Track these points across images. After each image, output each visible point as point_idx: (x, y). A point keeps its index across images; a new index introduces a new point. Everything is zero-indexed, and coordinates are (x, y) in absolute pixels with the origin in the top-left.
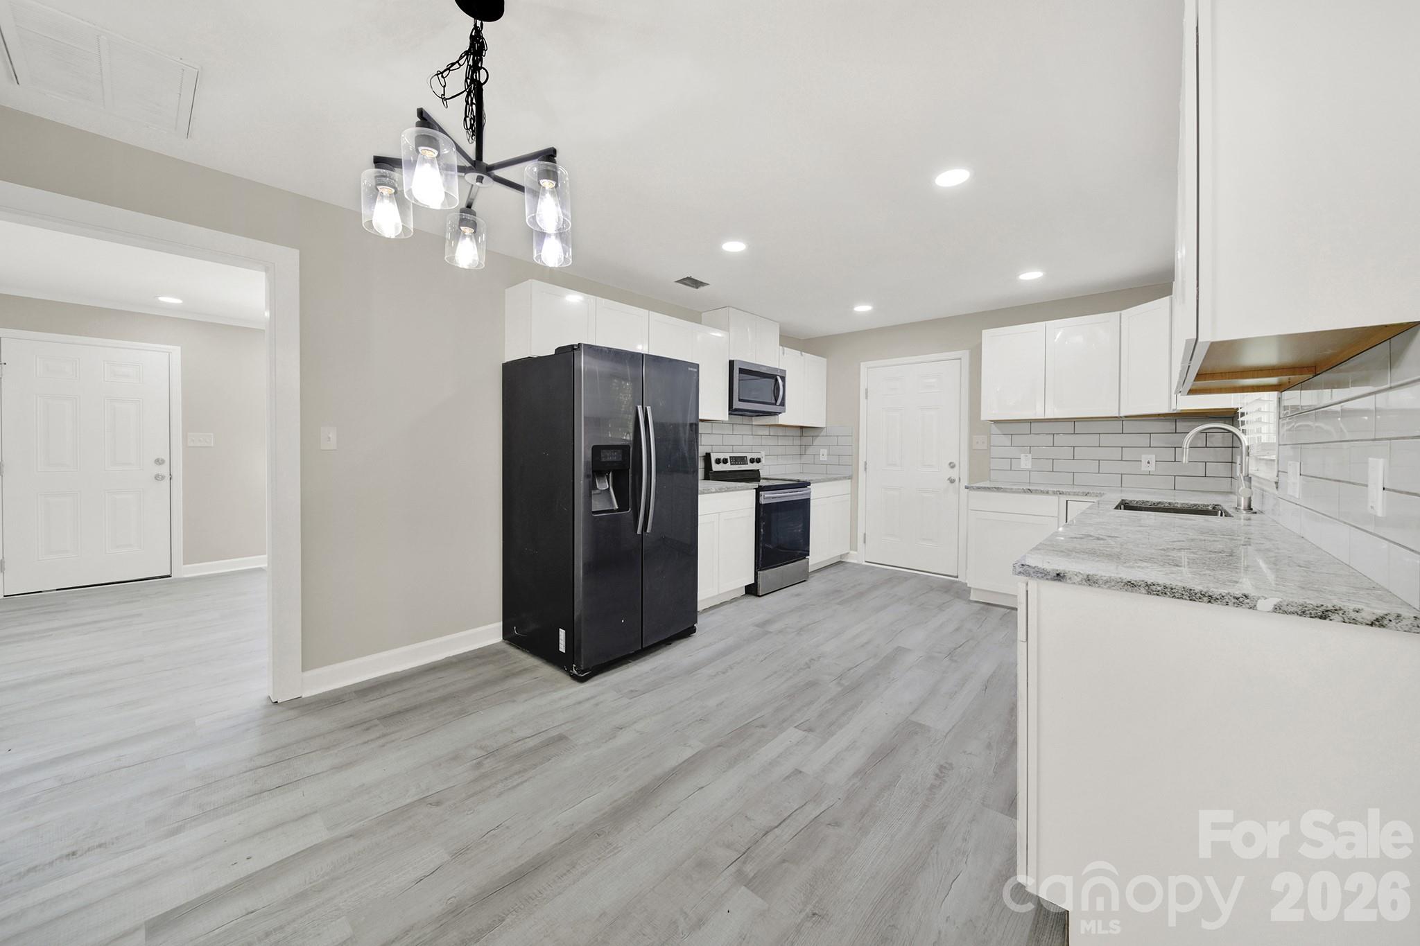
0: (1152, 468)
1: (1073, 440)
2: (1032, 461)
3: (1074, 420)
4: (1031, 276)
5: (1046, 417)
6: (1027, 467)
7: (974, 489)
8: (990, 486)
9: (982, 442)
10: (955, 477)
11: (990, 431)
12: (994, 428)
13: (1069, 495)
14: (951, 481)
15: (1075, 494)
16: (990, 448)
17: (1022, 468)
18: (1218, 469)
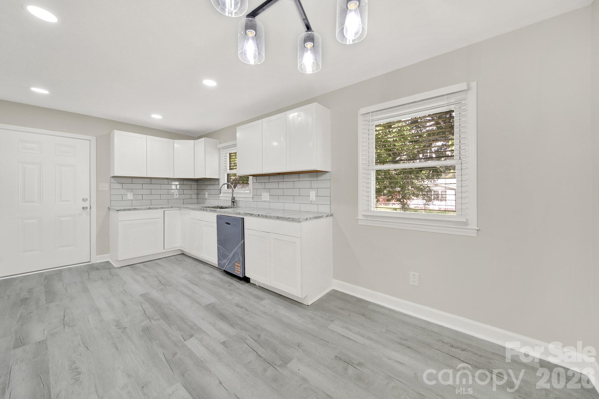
0: (177, 197)
1: (151, 186)
2: (133, 196)
3: (151, 178)
4: (157, 117)
5: (147, 177)
6: (130, 199)
7: (122, 210)
8: (130, 208)
9: (105, 187)
10: (87, 206)
11: (110, 181)
12: (113, 180)
13: (166, 208)
14: (84, 209)
15: (168, 208)
16: (110, 190)
17: (128, 199)
18: (194, 196)
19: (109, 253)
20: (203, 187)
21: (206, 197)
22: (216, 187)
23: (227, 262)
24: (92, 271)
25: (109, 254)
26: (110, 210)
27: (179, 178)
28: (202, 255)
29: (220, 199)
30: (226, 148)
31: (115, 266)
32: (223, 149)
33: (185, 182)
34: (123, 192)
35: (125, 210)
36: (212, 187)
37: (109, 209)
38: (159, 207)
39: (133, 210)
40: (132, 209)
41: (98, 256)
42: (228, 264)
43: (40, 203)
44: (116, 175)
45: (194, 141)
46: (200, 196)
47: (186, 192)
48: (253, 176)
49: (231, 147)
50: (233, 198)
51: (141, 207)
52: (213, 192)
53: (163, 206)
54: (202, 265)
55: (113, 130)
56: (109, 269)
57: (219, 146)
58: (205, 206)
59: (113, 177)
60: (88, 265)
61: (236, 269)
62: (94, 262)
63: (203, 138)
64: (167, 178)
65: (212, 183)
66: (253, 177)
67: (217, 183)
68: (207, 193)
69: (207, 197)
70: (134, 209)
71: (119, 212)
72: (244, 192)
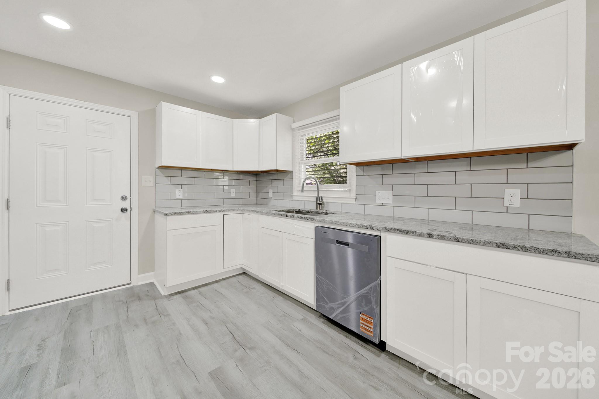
1: (204, 181)
2: (183, 194)
3: (204, 171)
5: (201, 168)
6: (180, 197)
7: (172, 215)
8: (182, 212)
9: (149, 180)
10: (127, 207)
11: (156, 174)
12: (159, 172)
13: (226, 211)
14: (123, 211)
15: (229, 210)
16: (156, 186)
17: (177, 198)
18: (253, 195)
19: (154, 271)
20: (264, 183)
21: (270, 196)
22: (286, 183)
23: (338, 308)
24: (132, 301)
25: (153, 273)
26: (156, 212)
27: (236, 171)
28: (282, 284)
29: (294, 199)
30: (305, 128)
31: (163, 293)
32: (299, 130)
33: (244, 177)
34: (171, 188)
35: (175, 214)
36: (281, 183)
37: (154, 212)
38: (218, 209)
39: (185, 214)
40: (185, 212)
41: (140, 276)
42: (341, 312)
43: (66, 204)
44: (163, 165)
45: (259, 120)
46: (261, 195)
47: (244, 189)
48: (357, 164)
49: (316, 125)
50: (318, 198)
51: (195, 210)
52: (281, 189)
53: (222, 209)
54: (282, 298)
55: (161, 101)
56: (155, 298)
57: (294, 126)
58: (279, 210)
59: (159, 168)
60: (128, 289)
61: (361, 325)
62: (135, 285)
63: (275, 114)
64: (223, 171)
65: (280, 176)
66: (357, 167)
67: (288, 177)
68: (271, 192)
69: (272, 197)
70: (187, 212)
71: (169, 217)
72: (339, 190)
